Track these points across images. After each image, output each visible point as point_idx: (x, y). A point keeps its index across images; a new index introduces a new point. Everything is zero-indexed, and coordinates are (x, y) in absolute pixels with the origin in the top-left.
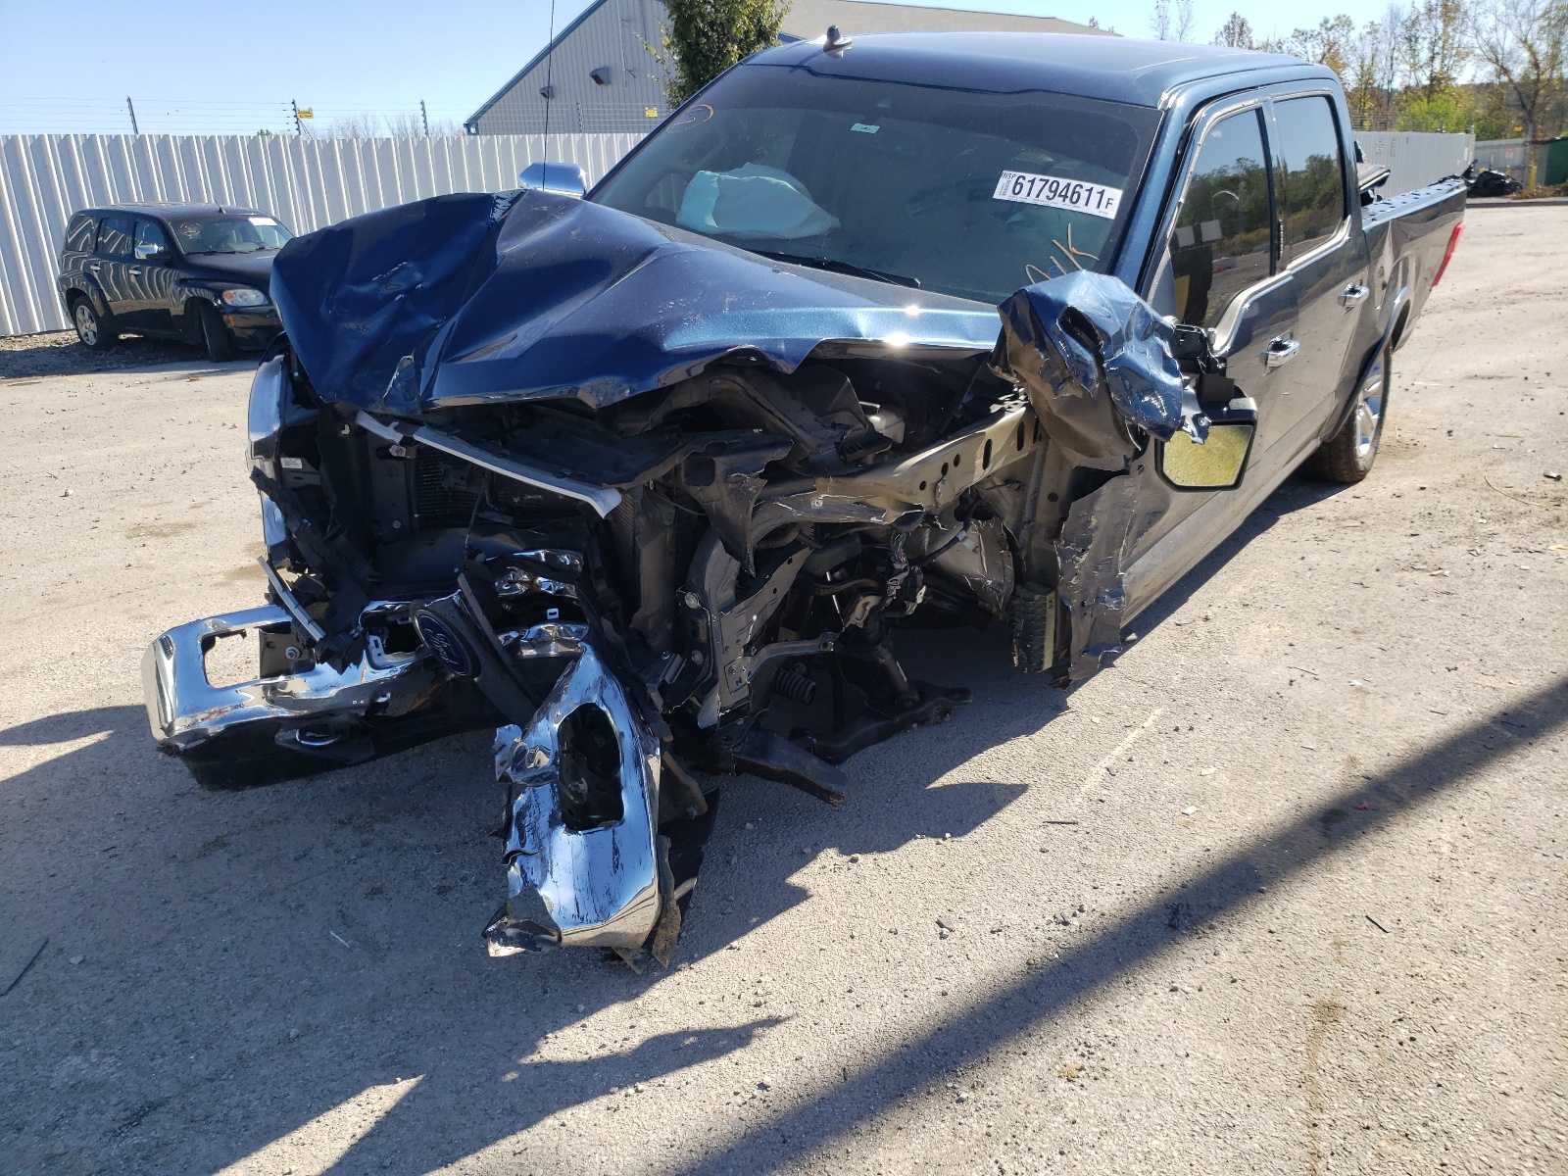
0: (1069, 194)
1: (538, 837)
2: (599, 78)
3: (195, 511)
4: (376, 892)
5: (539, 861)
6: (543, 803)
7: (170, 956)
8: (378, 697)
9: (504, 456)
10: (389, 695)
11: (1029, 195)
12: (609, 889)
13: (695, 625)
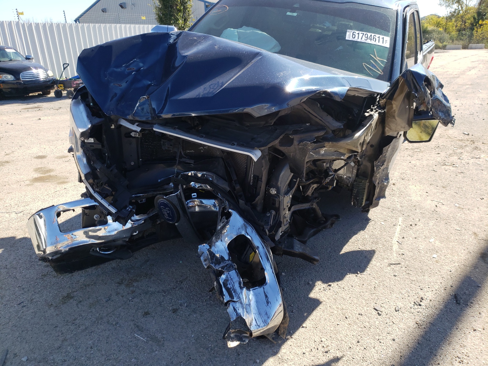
0: (372, 38)
1: (237, 294)
2: (122, 6)
3: (7, 156)
4: (146, 314)
5: (240, 304)
6: (234, 278)
7: (67, 353)
8: (133, 233)
9: (202, 137)
10: (137, 232)
11: (358, 38)
12: (266, 312)
13: (275, 201)
